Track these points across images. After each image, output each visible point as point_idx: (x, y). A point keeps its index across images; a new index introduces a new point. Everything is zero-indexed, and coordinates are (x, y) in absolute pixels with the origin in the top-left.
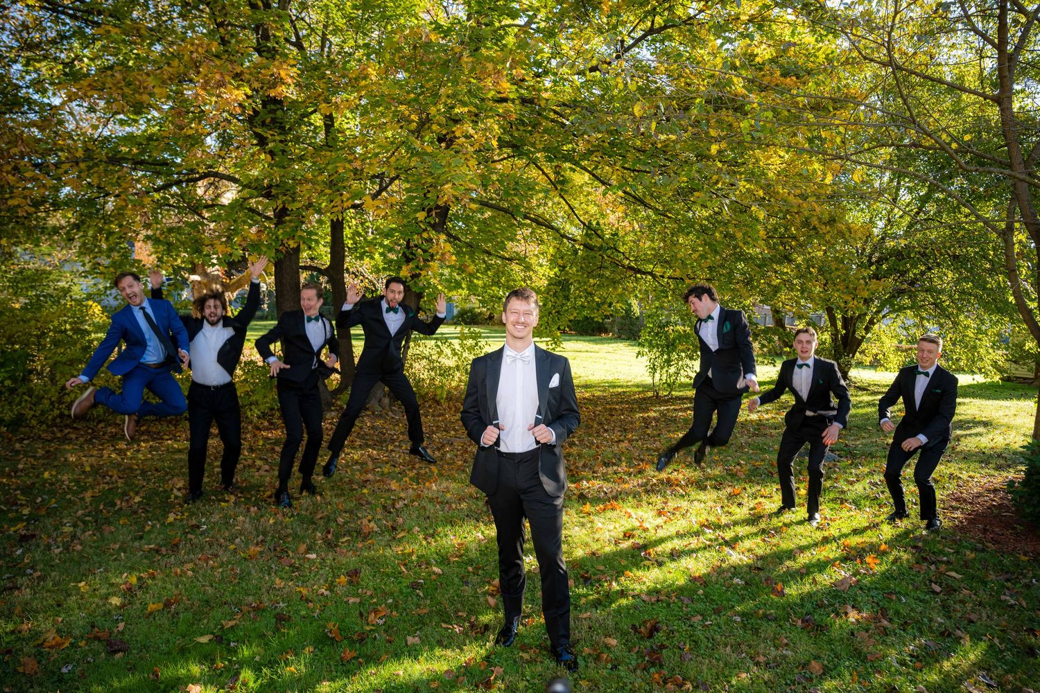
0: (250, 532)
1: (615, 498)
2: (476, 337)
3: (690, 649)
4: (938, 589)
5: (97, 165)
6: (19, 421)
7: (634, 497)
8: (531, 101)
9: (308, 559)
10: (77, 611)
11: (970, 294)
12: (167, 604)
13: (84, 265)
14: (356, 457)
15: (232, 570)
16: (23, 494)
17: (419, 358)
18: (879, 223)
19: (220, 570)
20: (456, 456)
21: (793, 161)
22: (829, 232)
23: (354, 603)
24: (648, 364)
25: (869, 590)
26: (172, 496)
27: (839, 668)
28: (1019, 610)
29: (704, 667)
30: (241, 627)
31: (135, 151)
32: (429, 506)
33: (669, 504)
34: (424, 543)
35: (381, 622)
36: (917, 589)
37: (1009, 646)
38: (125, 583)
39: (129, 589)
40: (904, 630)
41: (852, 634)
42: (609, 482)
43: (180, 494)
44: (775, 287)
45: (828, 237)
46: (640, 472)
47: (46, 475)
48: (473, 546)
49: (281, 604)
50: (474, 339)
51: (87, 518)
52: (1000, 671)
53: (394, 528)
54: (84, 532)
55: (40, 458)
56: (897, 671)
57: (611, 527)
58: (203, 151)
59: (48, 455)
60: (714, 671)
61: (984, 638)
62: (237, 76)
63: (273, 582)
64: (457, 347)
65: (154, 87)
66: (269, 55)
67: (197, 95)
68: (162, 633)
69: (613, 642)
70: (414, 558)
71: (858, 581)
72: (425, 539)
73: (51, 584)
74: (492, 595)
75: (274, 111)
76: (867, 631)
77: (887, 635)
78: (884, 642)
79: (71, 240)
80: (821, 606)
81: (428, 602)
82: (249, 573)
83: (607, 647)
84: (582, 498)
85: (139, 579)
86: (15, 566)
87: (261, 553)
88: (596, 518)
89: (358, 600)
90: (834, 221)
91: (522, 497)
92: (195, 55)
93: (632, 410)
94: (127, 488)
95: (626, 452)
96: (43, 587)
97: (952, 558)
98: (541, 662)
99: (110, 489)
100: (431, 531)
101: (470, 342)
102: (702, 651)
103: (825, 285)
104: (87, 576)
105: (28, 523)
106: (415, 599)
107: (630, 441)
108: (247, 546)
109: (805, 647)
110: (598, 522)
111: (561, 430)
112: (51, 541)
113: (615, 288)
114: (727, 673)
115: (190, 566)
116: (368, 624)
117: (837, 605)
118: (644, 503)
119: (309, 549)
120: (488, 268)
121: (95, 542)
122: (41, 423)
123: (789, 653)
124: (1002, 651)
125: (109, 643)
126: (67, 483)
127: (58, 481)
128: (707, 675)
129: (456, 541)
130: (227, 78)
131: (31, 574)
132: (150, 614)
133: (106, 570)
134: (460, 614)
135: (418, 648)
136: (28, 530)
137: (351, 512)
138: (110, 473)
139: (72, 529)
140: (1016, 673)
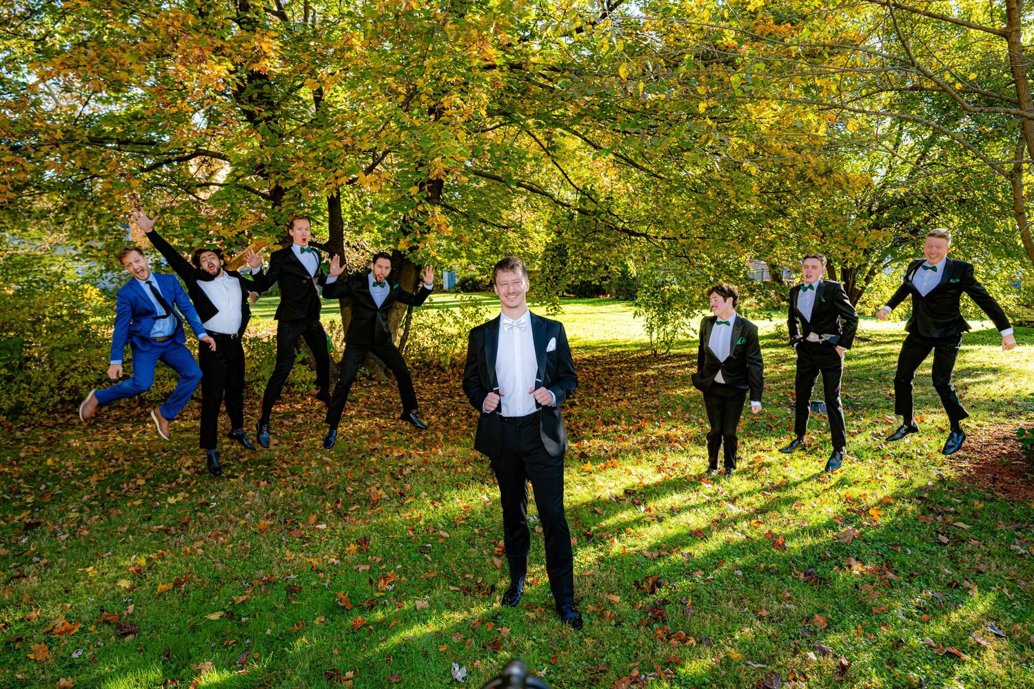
0: (261, 507)
1: (616, 456)
2: (475, 304)
3: (693, 604)
4: (945, 540)
5: (79, 147)
6: (18, 409)
7: (634, 454)
8: (519, 67)
9: (319, 529)
10: (85, 596)
11: (978, 239)
12: (178, 584)
13: (75, 249)
14: (364, 427)
15: (243, 545)
16: (26, 482)
17: (421, 327)
18: (879, 170)
19: (231, 546)
20: (461, 421)
21: (787, 113)
22: (825, 184)
23: (364, 570)
24: (645, 323)
25: (873, 542)
26: (181, 476)
27: (843, 622)
28: (1030, 559)
29: (707, 622)
30: (252, 601)
31: (119, 130)
32: (436, 471)
33: (668, 460)
34: (431, 507)
35: (391, 588)
36: (923, 540)
37: (1018, 596)
38: (134, 565)
39: (138, 571)
40: (910, 582)
41: (857, 587)
42: (609, 440)
43: (188, 473)
44: (771, 242)
45: (824, 189)
46: (639, 430)
47: (49, 462)
48: (479, 508)
49: (292, 576)
50: (474, 306)
51: (93, 503)
52: (1009, 621)
53: (402, 495)
54: (90, 516)
55: (42, 445)
56: (903, 623)
57: (612, 485)
58: (189, 130)
59: (51, 442)
60: (717, 626)
61: (993, 588)
62: (218, 50)
63: (284, 555)
64: (459, 315)
65: (131, 64)
66: (250, 27)
67: (177, 71)
68: (173, 613)
69: (617, 599)
70: (422, 523)
71: (861, 533)
72: (433, 503)
73: (58, 570)
74: (498, 556)
75: (261, 87)
76: (872, 583)
77: (892, 587)
78: (889, 595)
79: (60, 223)
80: (823, 559)
81: (436, 566)
82: (260, 547)
83: (610, 603)
84: (583, 456)
85: (149, 560)
86: (21, 554)
87: (272, 526)
88: (597, 476)
89: (368, 567)
90: (831, 172)
91: (525, 459)
92: (171, 29)
93: (631, 369)
94: (134, 470)
95: (625, 410)
96: (51, 574)
97: (960, 508)
98: (547, 621)
99: (116, 473)
100: (438, 496)
101: (471, 310)
102: (705, 606)
103: (822, 237)
104: (95, 561)
105: (33, 511)
106: (423, 564)
107: (629, 399)
108: (257, 519)
109: (808, 600)
110: (600, 479)
111: (561, 392)
112: (56, 527)
113: (610, 251)
114: (729, 628)
115: (201, 543)
116: (378, 591)
117: (839, 558)
118: (644, 460)
119: (319, 520)
120: (486, 236)
121: (102, 526)
122: (42, 410)
123: (792, 607)
124: (1011, 601)
125: (119, 626)
126: (71, 468)
127: (61, 467)
128: (710, 630)
129: (462, 504)
130: (207, 53)
131: (38, 562)
132: (160, 594)
133: (114, 553)
134: (467, 576)
135: (427, 612)
136: (32, 518)
137: (360, 481)
138: (116, 456)
139: (78, 515)
140: (1024, 622)
